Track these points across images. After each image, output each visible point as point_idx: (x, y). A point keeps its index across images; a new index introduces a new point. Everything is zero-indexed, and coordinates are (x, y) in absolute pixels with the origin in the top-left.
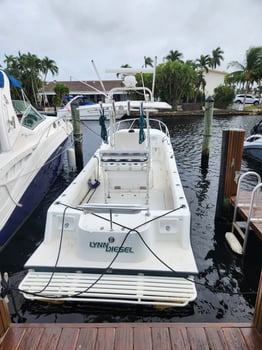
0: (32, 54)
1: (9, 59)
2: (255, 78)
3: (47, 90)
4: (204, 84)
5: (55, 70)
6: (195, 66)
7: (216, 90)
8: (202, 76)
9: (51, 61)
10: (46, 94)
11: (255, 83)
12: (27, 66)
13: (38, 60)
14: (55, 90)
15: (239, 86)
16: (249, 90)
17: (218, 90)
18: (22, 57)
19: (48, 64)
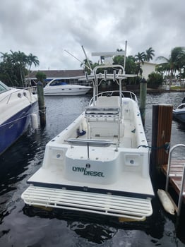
0: (21, 52)
1: (5, 55)
2: (177, 68)
3: (31, 77)
4: (141, 72)
5: (37, 62)
6: (135, 60)
7: (149, 76)
8: (139, 66)
9: (35, 57)
10: (30, 79)
11: (177, 71)
12: (17, 60)
13: (26, 56)
14: (37, 76)
15: (166, 73)
16: (173, 76)
17: (151, 76)
18: (14, 54)
19: (32, 59)
